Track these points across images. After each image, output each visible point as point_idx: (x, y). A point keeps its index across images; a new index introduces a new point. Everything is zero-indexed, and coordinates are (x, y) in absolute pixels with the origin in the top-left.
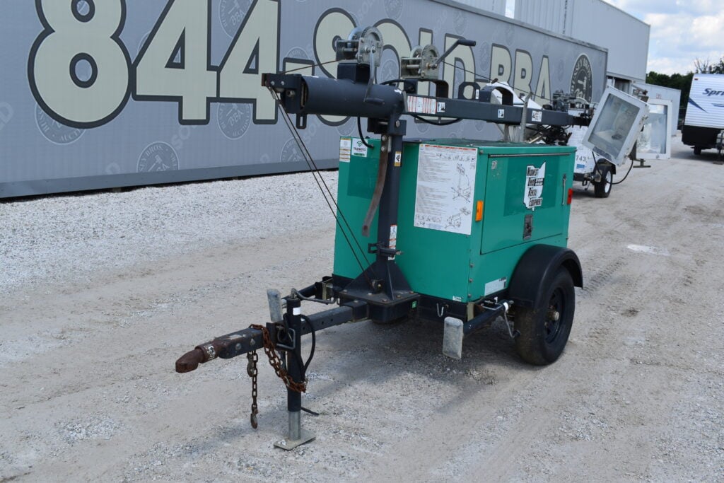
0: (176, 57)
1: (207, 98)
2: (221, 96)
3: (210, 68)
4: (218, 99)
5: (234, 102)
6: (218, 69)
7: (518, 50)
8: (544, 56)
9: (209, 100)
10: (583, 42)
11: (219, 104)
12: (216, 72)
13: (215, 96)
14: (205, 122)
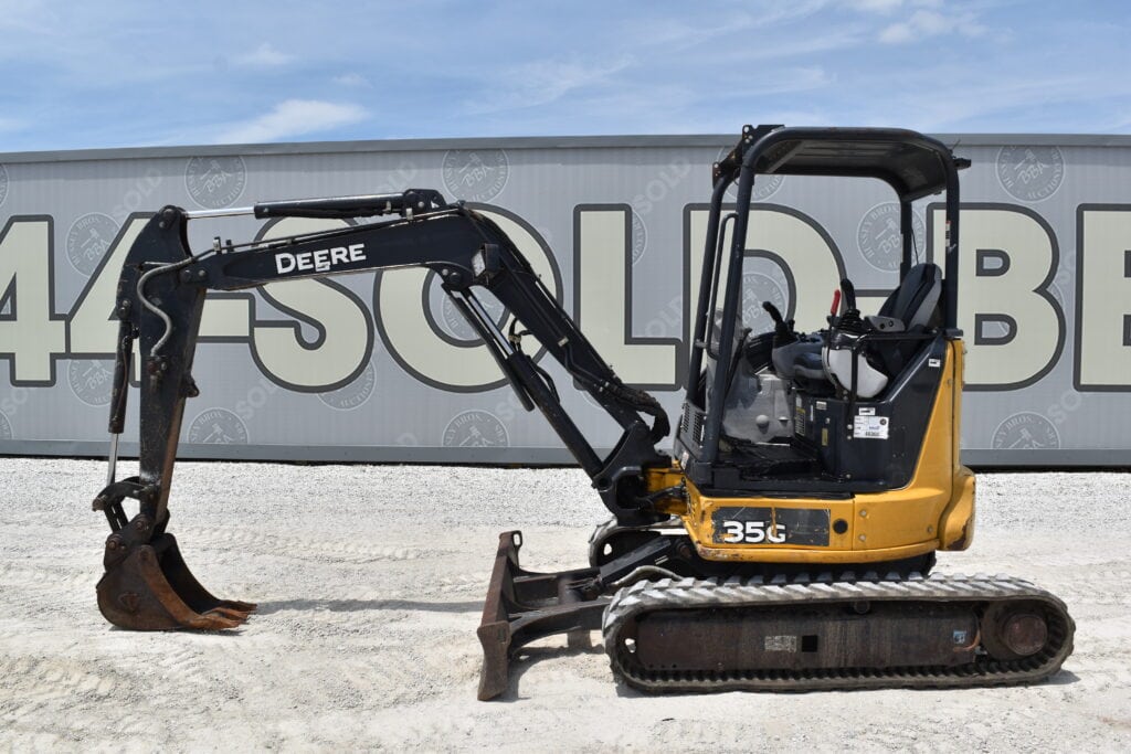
0: (5, 307)
1: (51, 354)
2: (72, 351)
3: (53, 316)
4: (68, 355)
5: (95, 358)
6: (68, 318)
7: (1085, 207)
9: (54, 357)
11: (70, 361)
12: (63, 322)
13: (64, 351)
14: (51, 383)
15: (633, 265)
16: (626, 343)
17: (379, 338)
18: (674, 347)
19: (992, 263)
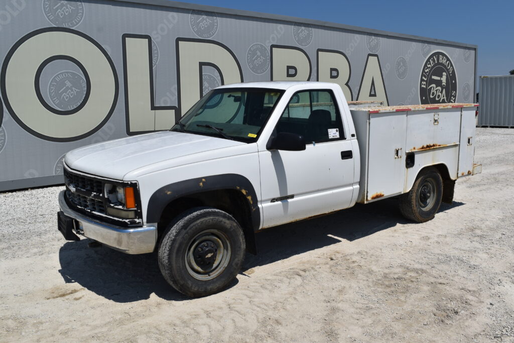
7: (319, 50)
8: (370, 55)
10: (436, 40)
15: (153, 68)
16: (152, 110)
17: (7, 110)
18: (174, 110)
19: (292, 72)
